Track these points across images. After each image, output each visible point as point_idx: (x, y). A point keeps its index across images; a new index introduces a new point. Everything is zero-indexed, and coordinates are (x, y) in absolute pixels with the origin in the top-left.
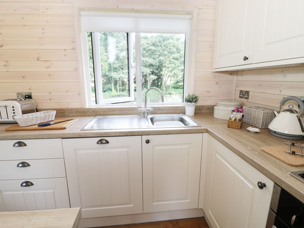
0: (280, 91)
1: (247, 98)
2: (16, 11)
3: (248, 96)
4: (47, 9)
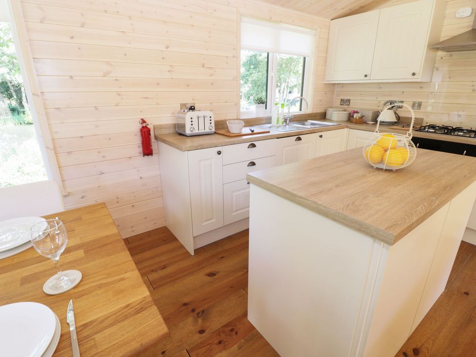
0: (377, 98)
1: (349, 105)
2: (185, 6)
3: (350, 103)
4: (215, 10)
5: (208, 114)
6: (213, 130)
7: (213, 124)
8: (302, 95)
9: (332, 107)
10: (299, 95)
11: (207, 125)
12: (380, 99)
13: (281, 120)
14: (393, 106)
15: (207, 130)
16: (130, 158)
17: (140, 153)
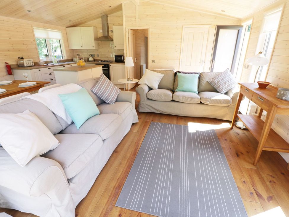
4: (24, 26)
5: (31, 59)
6: (34, 65)
7: (33, 63)
8: (62, 53)
9: (74, 57)
10: (61, 53)
11: (31, 63)
12: (88, 54)
13: (56, 62)
14: (92, 56)
15: (32, 65)
16: (3, 76)
17: (7, 74)
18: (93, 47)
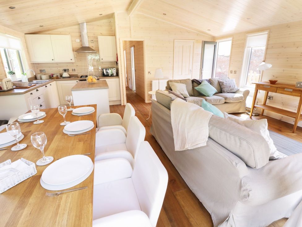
0: (58, 68)
11: (11, 85)
18: (71, 60)
